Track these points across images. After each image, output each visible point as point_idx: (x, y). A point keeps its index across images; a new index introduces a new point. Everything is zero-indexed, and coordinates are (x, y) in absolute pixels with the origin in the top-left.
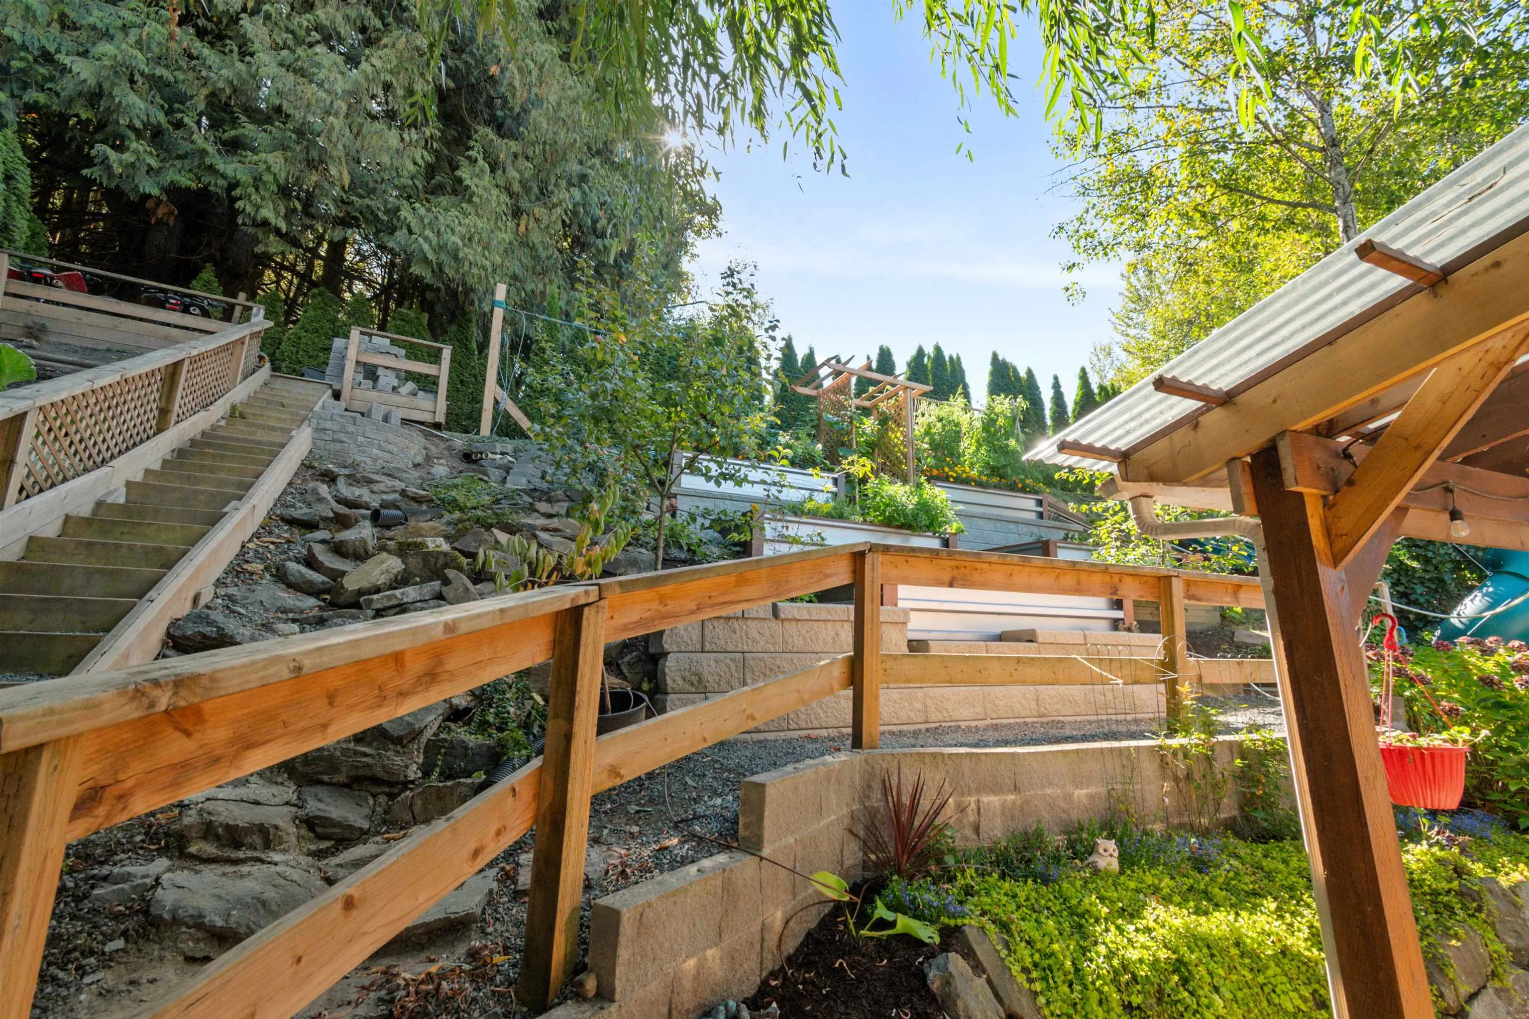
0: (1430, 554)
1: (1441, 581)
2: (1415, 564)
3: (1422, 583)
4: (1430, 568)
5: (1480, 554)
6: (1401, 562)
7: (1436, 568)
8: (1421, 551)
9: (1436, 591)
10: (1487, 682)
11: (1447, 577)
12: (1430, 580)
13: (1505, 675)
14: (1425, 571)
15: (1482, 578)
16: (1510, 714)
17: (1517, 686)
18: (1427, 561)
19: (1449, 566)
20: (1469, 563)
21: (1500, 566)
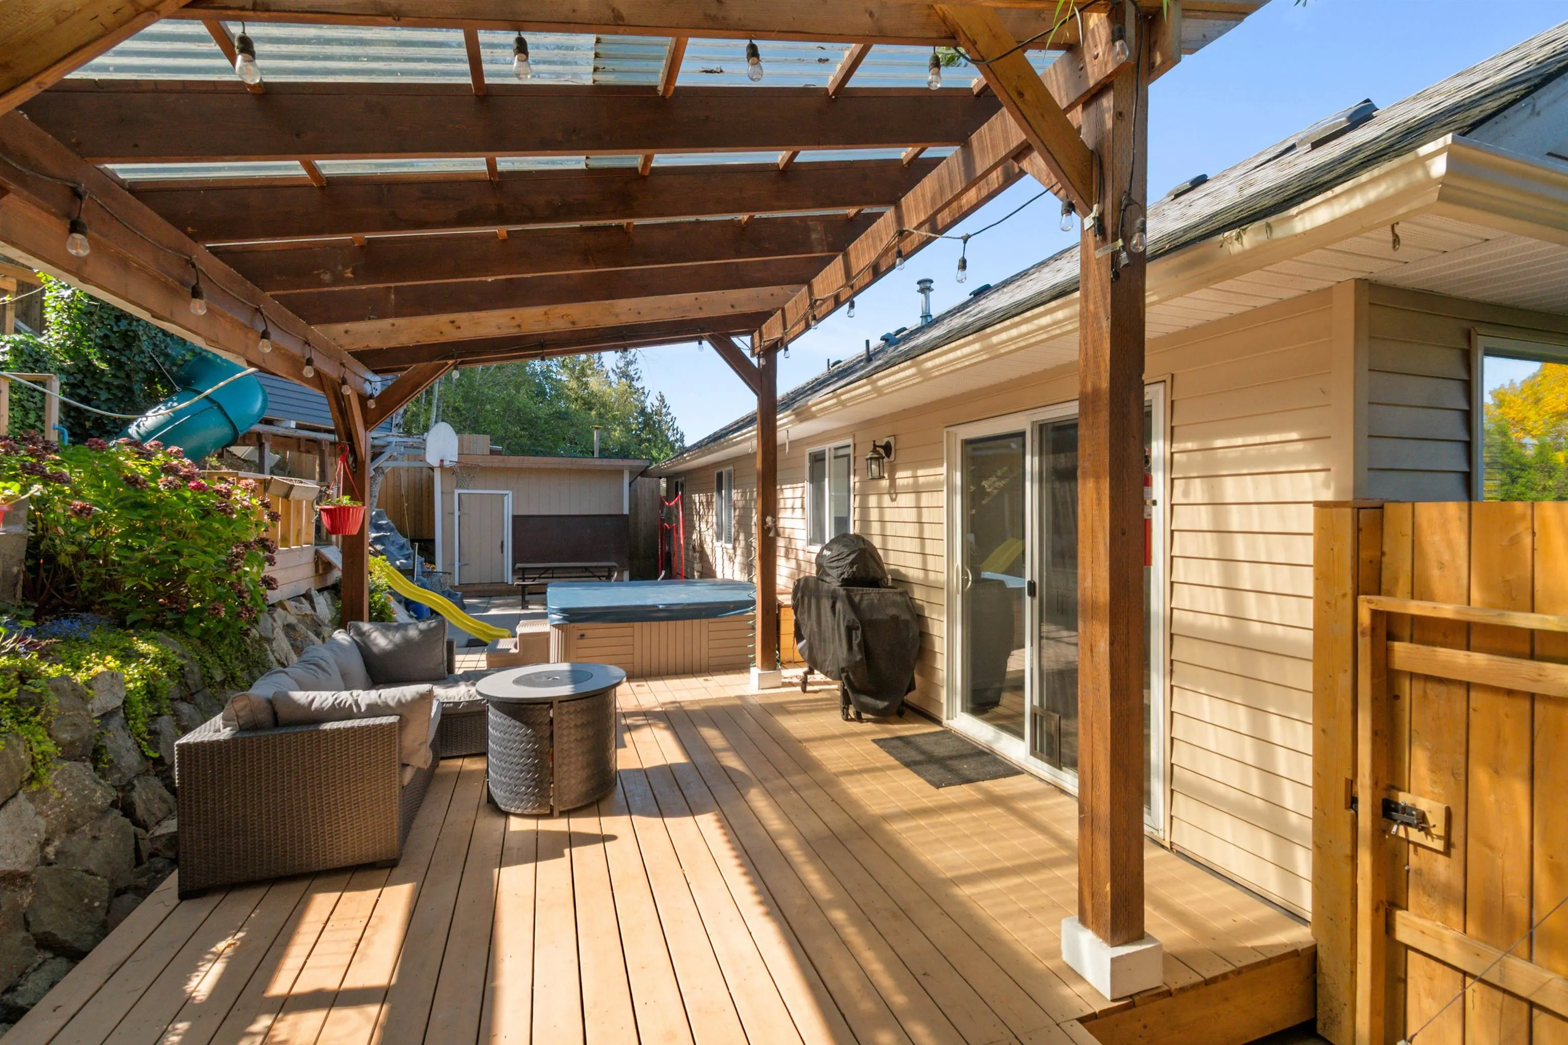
0: (124, 359)
1: (130, 390)
2: (103, 366)
3: (109, 389)
4: (122, 374)
5: (175, 369)
6: (90, 363)
7: (128, 376)
8: (114, 354)
9: (122, 399)
10: (133, 481)
11: (136, 387)
12: (118, 387)
13: (155, 477)
14: (115, 376)
15: (172, 392)
16: (146, 513)
17: (161, 487)
18: (117, 365)
19: (142, 375)
20: (163, 376)
21: (190, 384)
